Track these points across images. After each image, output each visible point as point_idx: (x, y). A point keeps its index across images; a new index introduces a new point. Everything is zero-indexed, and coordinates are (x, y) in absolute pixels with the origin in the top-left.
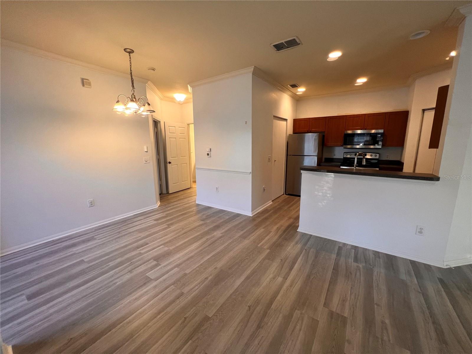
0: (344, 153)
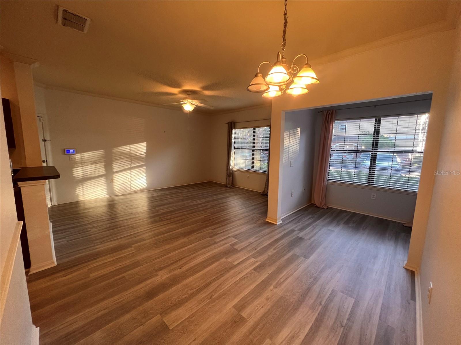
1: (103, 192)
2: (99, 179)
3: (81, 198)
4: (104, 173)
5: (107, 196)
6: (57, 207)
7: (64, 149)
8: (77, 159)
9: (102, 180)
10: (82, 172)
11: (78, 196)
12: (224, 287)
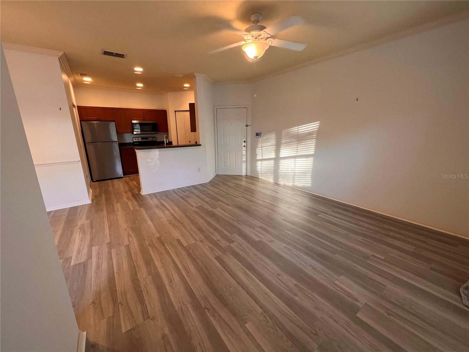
0: (133, 138)
2: (270, 162)
4: (273, 157)
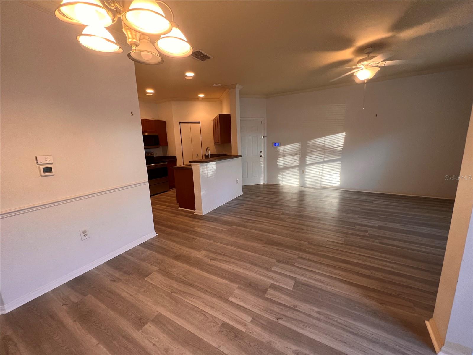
1: (296, 181)
2: (293, 169)
3: (281, 183)
4: (298, 165)
5: (298, 185)
6: (266, 185)
7: (273, 143)
8: (281, 151)
9: (296, 171)
10: (283, 161)
11: (279, 180)
12: (187, 299)
